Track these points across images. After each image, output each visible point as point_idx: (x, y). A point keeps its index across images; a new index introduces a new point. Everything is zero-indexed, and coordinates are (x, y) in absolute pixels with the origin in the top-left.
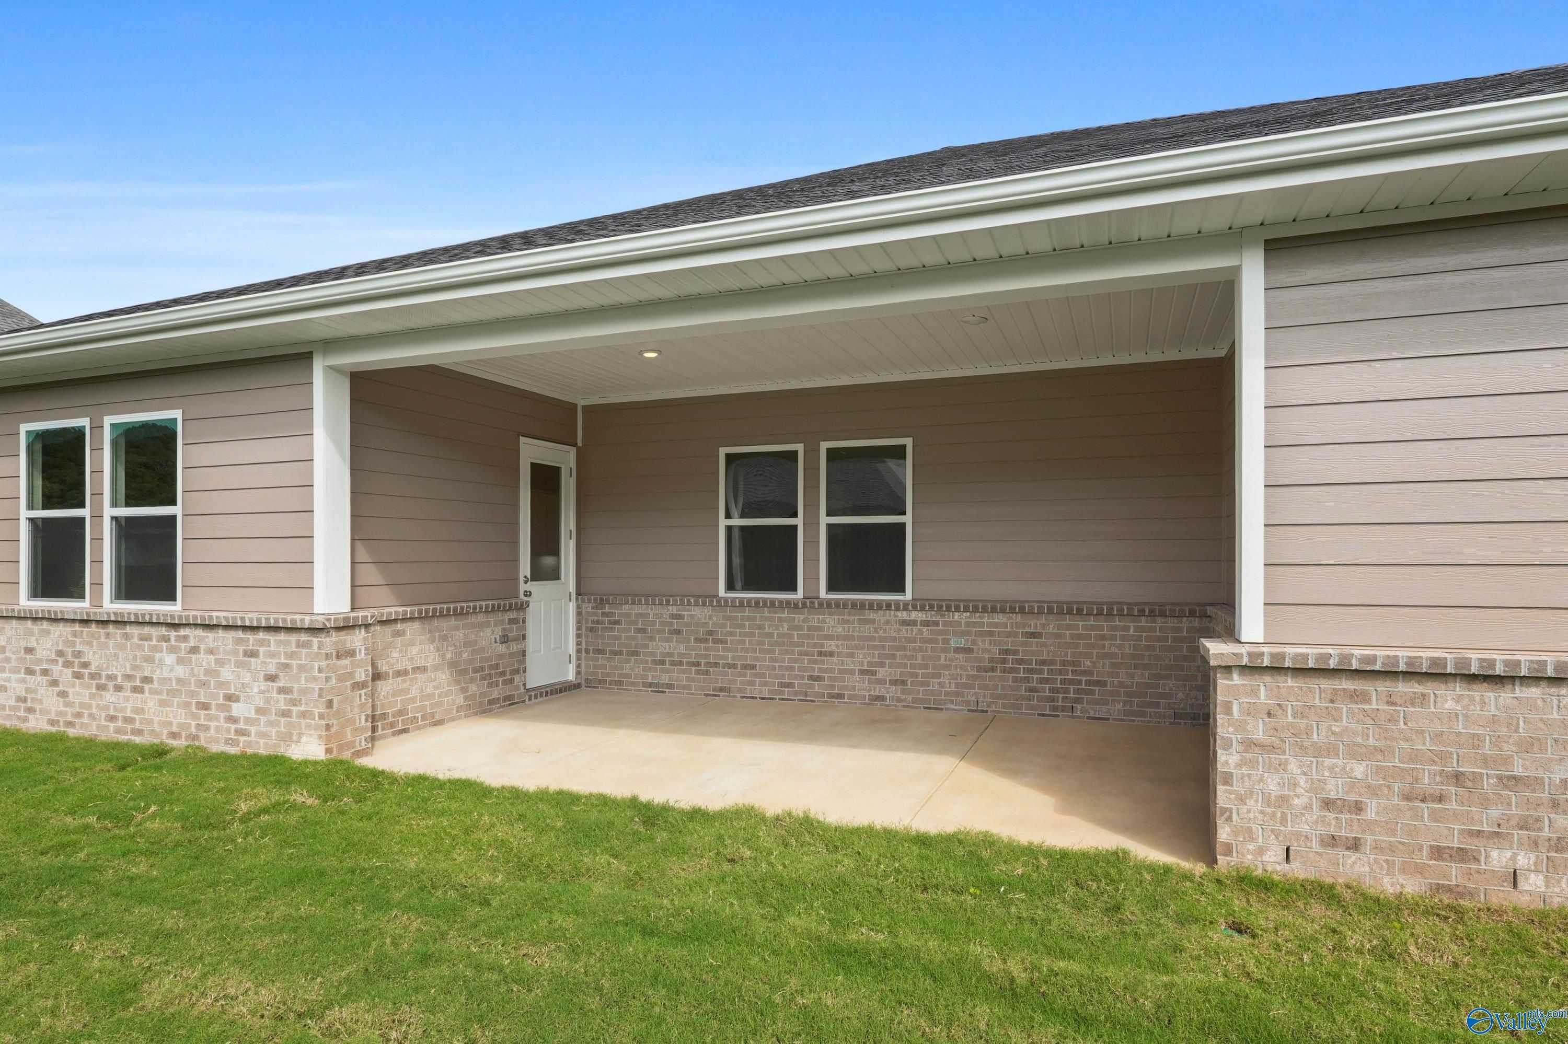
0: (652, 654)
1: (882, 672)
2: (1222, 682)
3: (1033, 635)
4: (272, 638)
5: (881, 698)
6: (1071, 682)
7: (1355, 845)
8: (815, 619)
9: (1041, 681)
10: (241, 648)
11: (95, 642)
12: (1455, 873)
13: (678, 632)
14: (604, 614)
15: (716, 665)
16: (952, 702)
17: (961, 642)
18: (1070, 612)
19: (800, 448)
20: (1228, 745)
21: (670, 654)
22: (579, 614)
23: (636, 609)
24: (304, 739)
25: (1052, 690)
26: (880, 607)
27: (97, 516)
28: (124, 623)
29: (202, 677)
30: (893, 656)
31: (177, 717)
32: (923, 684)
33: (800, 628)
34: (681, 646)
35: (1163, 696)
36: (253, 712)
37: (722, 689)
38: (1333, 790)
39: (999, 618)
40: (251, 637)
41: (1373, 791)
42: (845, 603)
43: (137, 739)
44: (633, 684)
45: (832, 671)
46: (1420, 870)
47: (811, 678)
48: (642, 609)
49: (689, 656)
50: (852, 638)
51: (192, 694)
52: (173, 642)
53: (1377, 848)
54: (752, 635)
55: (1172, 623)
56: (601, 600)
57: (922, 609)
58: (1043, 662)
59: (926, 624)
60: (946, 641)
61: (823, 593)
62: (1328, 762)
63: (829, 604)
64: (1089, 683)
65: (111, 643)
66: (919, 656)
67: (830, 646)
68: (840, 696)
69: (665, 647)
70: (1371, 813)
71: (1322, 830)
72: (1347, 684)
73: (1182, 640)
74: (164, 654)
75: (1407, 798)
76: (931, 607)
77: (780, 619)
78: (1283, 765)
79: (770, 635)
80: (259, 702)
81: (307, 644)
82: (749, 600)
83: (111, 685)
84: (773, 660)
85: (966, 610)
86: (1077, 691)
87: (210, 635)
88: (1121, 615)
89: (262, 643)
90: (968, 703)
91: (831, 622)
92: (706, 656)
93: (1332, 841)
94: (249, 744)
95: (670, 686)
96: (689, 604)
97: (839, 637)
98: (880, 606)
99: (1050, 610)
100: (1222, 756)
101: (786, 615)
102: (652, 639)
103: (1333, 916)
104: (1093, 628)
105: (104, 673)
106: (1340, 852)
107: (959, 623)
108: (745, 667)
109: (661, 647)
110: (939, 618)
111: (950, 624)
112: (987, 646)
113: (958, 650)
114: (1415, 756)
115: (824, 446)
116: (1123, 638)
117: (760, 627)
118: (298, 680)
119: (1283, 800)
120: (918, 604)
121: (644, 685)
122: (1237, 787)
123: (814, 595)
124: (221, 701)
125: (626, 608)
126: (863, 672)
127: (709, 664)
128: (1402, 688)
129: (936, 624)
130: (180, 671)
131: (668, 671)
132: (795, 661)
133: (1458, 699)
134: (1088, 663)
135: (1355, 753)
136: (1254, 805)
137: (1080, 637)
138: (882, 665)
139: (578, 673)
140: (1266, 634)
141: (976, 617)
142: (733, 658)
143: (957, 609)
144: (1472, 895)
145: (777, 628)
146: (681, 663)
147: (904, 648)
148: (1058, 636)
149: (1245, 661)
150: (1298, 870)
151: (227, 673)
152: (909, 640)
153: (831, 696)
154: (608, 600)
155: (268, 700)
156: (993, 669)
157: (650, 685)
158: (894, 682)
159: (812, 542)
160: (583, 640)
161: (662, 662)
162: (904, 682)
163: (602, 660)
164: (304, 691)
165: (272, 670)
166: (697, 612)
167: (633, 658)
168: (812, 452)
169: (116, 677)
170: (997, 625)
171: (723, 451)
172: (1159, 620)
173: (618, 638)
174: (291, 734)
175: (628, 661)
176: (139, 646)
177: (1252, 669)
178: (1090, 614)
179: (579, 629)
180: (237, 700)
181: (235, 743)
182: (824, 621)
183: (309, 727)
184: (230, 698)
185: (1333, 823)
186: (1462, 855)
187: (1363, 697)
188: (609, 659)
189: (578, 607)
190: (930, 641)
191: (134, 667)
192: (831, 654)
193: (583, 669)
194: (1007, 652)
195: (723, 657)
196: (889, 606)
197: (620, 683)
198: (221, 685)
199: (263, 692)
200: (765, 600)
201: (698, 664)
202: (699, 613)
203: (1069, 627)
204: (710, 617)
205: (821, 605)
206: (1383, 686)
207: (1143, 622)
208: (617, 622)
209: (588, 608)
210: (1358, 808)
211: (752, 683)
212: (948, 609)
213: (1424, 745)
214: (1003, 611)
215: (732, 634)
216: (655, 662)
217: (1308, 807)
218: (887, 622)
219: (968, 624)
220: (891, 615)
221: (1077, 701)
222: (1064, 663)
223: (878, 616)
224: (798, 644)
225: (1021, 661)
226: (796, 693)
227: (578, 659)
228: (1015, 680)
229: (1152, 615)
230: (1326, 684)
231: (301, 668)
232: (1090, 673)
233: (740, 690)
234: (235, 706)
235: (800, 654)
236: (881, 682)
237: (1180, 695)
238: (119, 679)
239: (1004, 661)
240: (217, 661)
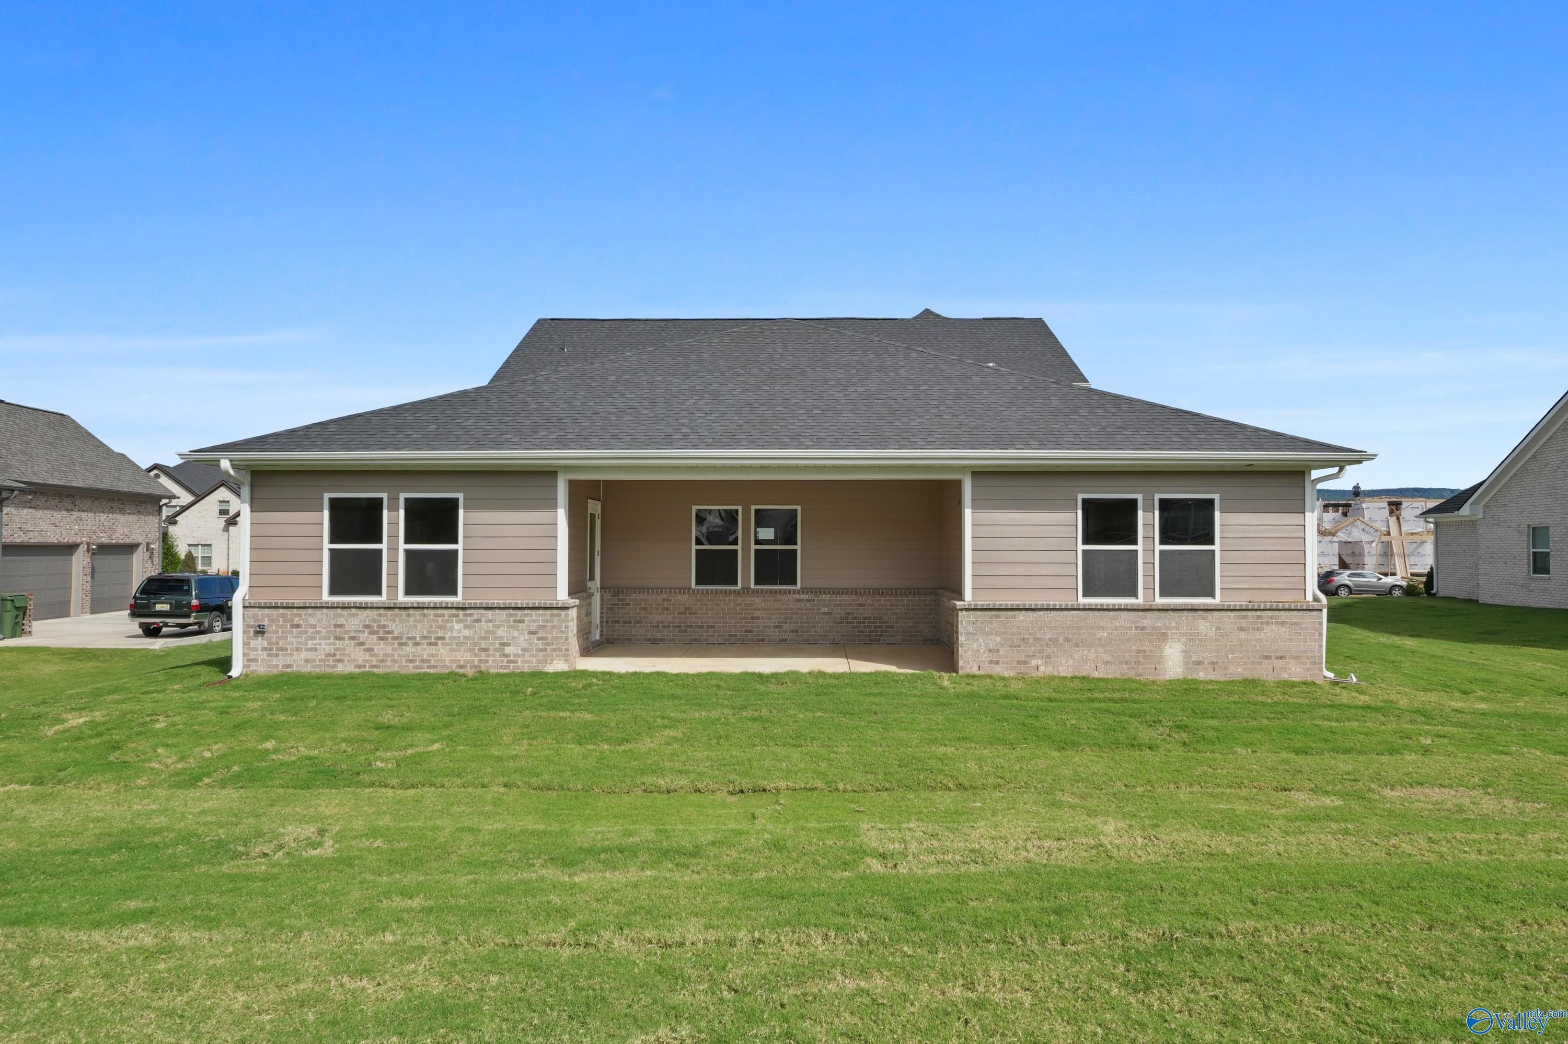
0: (651, 622)
1: (785, 627)
2: (960, 613)
3: (861, 605)
4: (534, 612)
5: (785, 640)
6: (879, 627)
7: (997, 663)
8: (749, 600)
9: (865, 627)
10: (512, 619)
11: (397, 619)
12: (1023, 668)
13: (667, 609)
14: (618, 600)
15: (691, 627)
16: (821, 640)
17: (826, 610)
18: (878, 593)
19: (740, 508)
20: (962, 635)
21: (662, 622)
22: (602, 600)
23: (640, 597)
24: (555, 662)
25: (870, 631)
26: (785, 593)
27: (393, 549)
28: (423, 608)
29: (483, 635)
30: (792, 618)
31: (463, 656)
32: (806, 631)
33: (740, 605)
34: (669, 617)
35: (919, 631)
36: (520, 650)
37: (694, 640)
38: (991, 647)
39: (845, 597)
40: (519, 613)
41: (1002, 645)
42: (767, 591)
43: (432, 671)
44: (638, 640)
45: (759, 627)
46: (1014, 668)
47: (747, 631)
48: (645, 597)
49: (674, 622)
50: (770, 609)
51: (475, 644)
52: (461, 617)
53: (1003, 663)
54: (713, 609)
55: (923, 598)
56: (618, 591)
57: (807, 593)
58: (866, 618)
59: (808, 601)
60: (819, 609)
61: (752, 585)
62: (990, 637)
63: (757, 591)
64: (887, 627)
65: (411, 619)
66: (805, 617)
67: (758, 613)
68: (763, 640)
69: (658, 618)
70: (1001, 653)
71: (989, 659)
72: (994, 613)
73: (927, 605)
74: (454, 623)
75: (1011, 647)
76: (812, 592)
77: (729, 600)
78: (978, 639)
79: (724, 609)
80: (524, 645)
81: (559, 615)
82: (712, 590)
83: (410, 642)
84: (724, 622)
85: (829, 593)
86: (881, 631)
87: (490, 613)
88: (901, 594)
89: (526, 615)
90: (830, 640)
91: (758, 601)
92: (685, 622)
93: (991, 662)
94: (517, 667)
95: (662, 640)
96: (675, 592)
97: (762, 609)
98: (785, 591)
99: (869, 593)
100: (960, 638)
101: (732, 598)
102: (651, 613)
103: (992, 681)
104: (888, 601)
105: (405, 637)
106: (993, 666)
107: (825, 600)
108: (708, 627)
109: (656, 618)
110: (814, 598)
111: (821, 601)
112: (839, 611)
113: (824, 613)
114: (1013, 634)
115: (753, 508)
116: (902, 605)
117: (718, 605)
118: (552, 633)
119: (978, 650)
120: (804, 590)
121: (646, 640)
122: (965, 648)
123: (748, 587)
124: (497, 646)
125: (633, 596)
126: (775, 627)
127: (686, 626)
128: (1009, 613)
129: (813, 600)
130: (466, 632)
131: (660, 631)
132: (738, 622)
133: (1023, 616)
134: (886, 618)
135: (997, 634)
136: (970, 653)
137: (882, 605)
138: (786, 623)
139: (601, 635)
140: (972, 598)
141: (834, 597)
142: (701, 623)
143: (825, 593)
144: (1027, 674)
145: (727, 604)
146: (669, 627)
147: (797, 614)
148: (872, 605)
149: (967, 607)
150: (982, 672)
151: (501, 632)
152: (799, 609)
153: (758, 640)
154: (622, 592)
155: (531, 644)
156: (842, 623)
157: (649, 640)
158: (792, 631)
159: (746, 558)
160: (605, 615)
161: (657, 627)
162: (797, 631)
163: (617, 627)
164: (556, 638)
165: (533, 629)
166: (679, 597)
167: (638, 625)
168: (746, 511)
169: (415, 638)
170: (844, 600)
171: (695, 508)
172: (917, 596)
173: (628, 614)
174: (547, 660)
175: (635, 627)
176: (433, 620)
177: (967, 610)
178: (887, 594)
179: (602, 609)
180: (509, 645)
181: (508, 667)
182: (754, 601)
183: (558, 656)
184: (503, 644)
185: (992, 657)
186: (1025, 663)
187: (999, 617)
188: (622, 626)
189: (602, 596)
190: (810, 609)
191: (429, 632)
192: (758, 618)
193: (604, 633)
194: (848, 614)
195: (695, 622)
196: (790, 592)
197: (629, 640)
198: (496, 638)
199: (528, 640)
200: (721, 590)
201: (680, 627)
202: (680, 598)
203: (878, 601)
204: (688, 600)
205: (753, 592)
206: (1004, 613)
207: (910, 597)
208: (629, 604)
209: (608, 596)
210: (998, 651)
211: (713, 636)
212: (820, 592)
213: (1015, 630)
214: (847, 593)
215: (701, 609)
216: (652, 626)
217: (985, 652)
218: (788, 601)
219: (830, 601)
220: (791, 597)
221: (882, 636)
222: (875, 618)
223: (784, 598)
224: (739, 614)
225: (855, 618)
226: (738, 640)
227: (602, 627)
228: (852, 627)
229: (914, 594)
230: (989, 613)
231: (553, 627)
232: (887, 622)
233: (705, 640)
234: (507, 648)
235: (741, 618)
236: (785, 631)
237: (926, 631)
238: (418, 639)
239: (847, 618)
240: (494, 626)
